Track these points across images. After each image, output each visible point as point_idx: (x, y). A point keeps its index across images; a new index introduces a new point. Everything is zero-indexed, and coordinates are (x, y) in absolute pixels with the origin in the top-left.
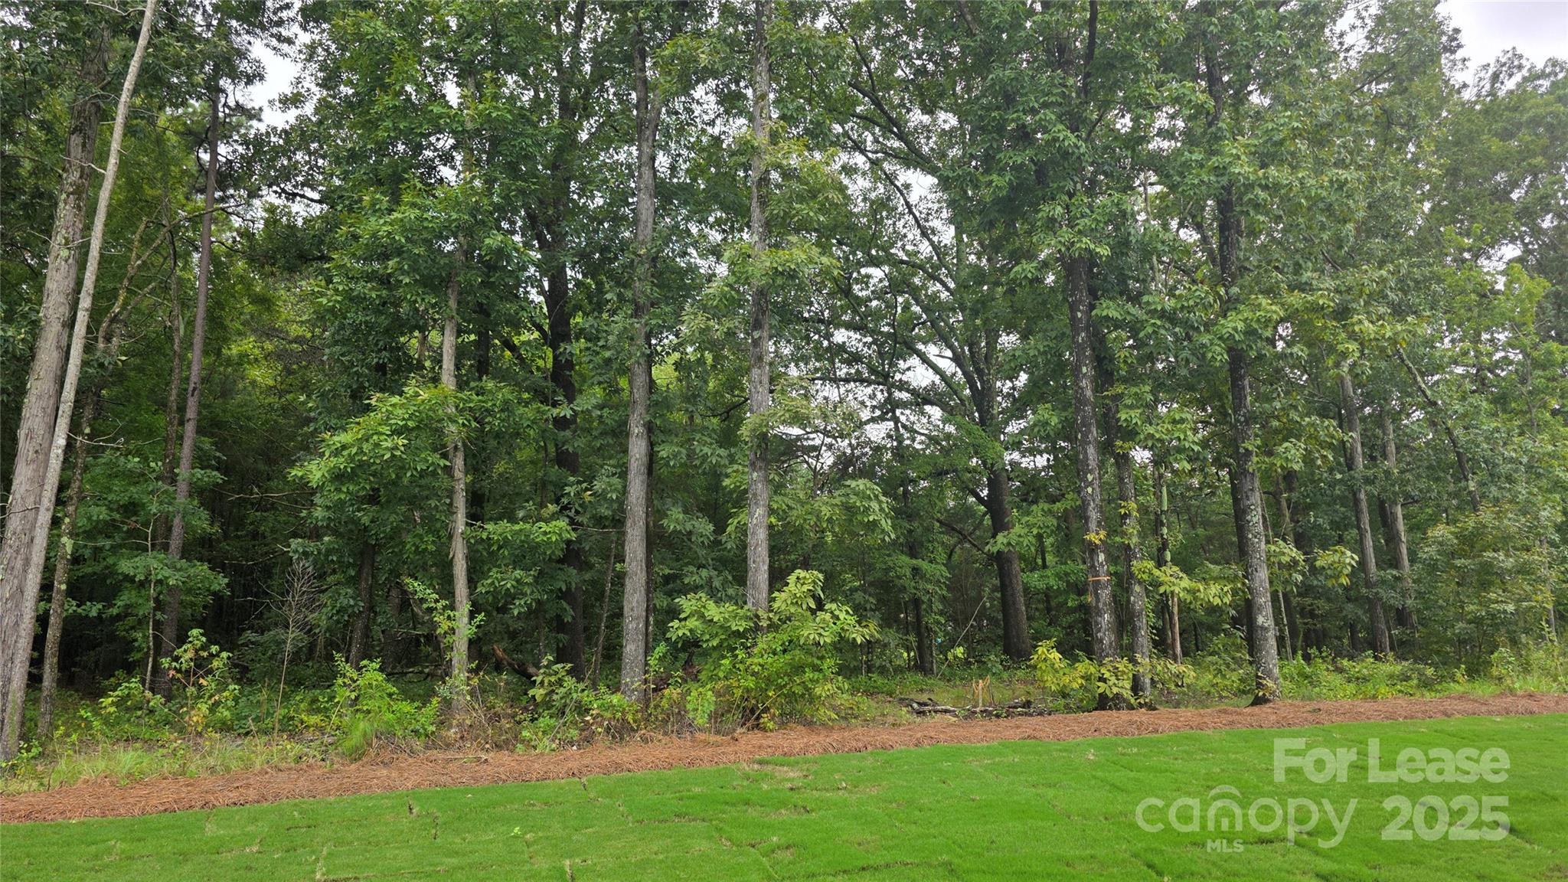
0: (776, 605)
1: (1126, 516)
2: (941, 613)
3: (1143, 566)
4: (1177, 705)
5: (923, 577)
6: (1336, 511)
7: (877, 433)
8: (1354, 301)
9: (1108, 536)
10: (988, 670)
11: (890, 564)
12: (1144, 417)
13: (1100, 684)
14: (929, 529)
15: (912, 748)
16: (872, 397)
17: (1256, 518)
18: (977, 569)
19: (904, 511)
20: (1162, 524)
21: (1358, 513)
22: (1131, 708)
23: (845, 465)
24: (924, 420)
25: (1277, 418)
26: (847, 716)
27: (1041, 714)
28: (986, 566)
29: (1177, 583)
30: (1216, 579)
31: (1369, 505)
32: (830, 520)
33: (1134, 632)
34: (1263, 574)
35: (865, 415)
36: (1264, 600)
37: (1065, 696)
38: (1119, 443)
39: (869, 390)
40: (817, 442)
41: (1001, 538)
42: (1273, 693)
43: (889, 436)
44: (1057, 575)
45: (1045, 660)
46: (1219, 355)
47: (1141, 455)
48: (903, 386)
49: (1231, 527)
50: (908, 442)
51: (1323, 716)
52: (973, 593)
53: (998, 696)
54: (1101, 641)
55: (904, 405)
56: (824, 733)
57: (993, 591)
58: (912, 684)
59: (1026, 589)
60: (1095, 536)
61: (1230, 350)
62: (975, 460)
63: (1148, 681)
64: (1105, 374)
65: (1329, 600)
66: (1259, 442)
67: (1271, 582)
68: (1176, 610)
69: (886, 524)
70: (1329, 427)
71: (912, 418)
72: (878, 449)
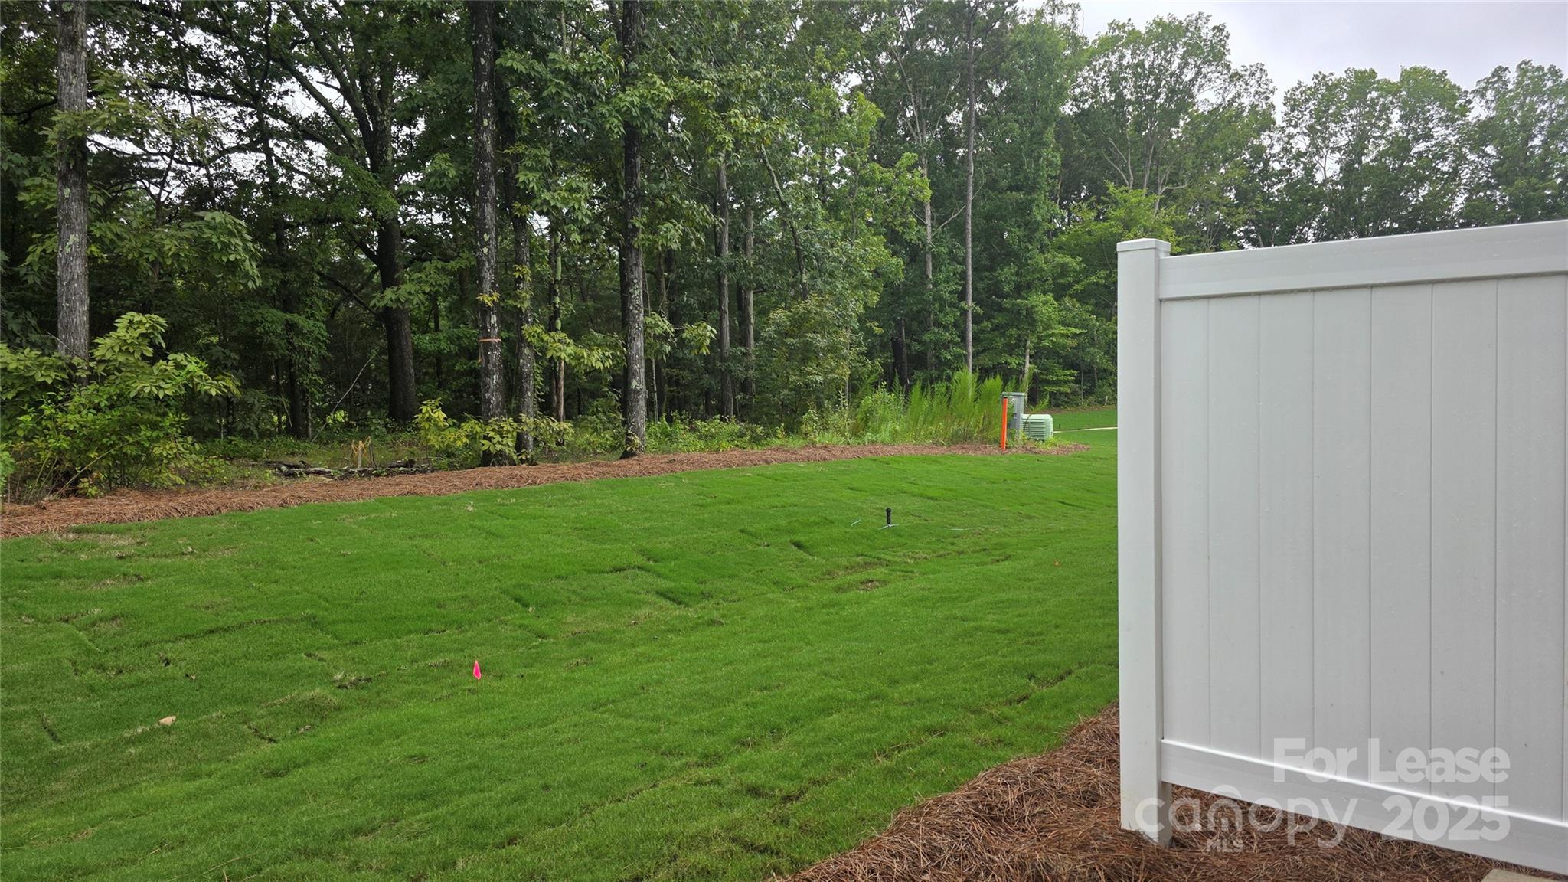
0: (98, 353)
1: (519, 280)
2: (320, 373)
3: (533, 330)
4: (557, 460)
5: (300, 333)
6: (704, 293)
7: (244, 163)
8: (733, 95)
9: (501, 299)
10: (370, 432)
11: (259, 318)
12: (543, 182)
13: (484, 442)
14: (307, 282)
15: (276, 508)
16: (240, 119)
17: (637, 291)
18: (363, 330)
19: (275, 259)
20: (555, 294)
21: (720, 295)
22: (512, 463)
23: (199, 196)
24: (305, 156)
25: (663, 199)
26: (195, 481)
27: (423, 472)
28: (373, 328)
29: (564, 348)
30: (600, 346)
31: (730, 291)
32: (176, 256)
33: (522, 392)
34: (639, 343)
35: (230, 140)
36: (639, 367)
37: (450, 455)
38: (517, 205)
39: (234, 112)
40: (162, 165)
41: (389, 294)
42: (639, 448)
43: (259, 169)
44: (450, 339)
45: (429, 419)
46: (616, 128)
47: (539, 223)
48: (280, 113)
49: (618, 301)
50: (283, 180)
51: (677, 465)
52: (357, 355)
53: (379, 457)
54: (489, 401)
55: (280, 135)
56: (167, 497)
57: (381, 353)
58: (282, 448)
59: (417, 352)
60: (488, 298)
61: (626, 125)
62: (365, 211)
63: (530, 439)
64: (507, 130)
65: (692, 371)
66: (645, 220)
67: (645, 351)
68: (562, 375)
69: (251, 267)
70: (703, 213)
71: (289, 152)
72: (246, 185)
